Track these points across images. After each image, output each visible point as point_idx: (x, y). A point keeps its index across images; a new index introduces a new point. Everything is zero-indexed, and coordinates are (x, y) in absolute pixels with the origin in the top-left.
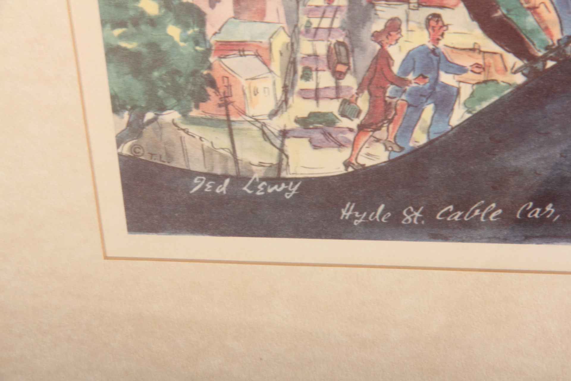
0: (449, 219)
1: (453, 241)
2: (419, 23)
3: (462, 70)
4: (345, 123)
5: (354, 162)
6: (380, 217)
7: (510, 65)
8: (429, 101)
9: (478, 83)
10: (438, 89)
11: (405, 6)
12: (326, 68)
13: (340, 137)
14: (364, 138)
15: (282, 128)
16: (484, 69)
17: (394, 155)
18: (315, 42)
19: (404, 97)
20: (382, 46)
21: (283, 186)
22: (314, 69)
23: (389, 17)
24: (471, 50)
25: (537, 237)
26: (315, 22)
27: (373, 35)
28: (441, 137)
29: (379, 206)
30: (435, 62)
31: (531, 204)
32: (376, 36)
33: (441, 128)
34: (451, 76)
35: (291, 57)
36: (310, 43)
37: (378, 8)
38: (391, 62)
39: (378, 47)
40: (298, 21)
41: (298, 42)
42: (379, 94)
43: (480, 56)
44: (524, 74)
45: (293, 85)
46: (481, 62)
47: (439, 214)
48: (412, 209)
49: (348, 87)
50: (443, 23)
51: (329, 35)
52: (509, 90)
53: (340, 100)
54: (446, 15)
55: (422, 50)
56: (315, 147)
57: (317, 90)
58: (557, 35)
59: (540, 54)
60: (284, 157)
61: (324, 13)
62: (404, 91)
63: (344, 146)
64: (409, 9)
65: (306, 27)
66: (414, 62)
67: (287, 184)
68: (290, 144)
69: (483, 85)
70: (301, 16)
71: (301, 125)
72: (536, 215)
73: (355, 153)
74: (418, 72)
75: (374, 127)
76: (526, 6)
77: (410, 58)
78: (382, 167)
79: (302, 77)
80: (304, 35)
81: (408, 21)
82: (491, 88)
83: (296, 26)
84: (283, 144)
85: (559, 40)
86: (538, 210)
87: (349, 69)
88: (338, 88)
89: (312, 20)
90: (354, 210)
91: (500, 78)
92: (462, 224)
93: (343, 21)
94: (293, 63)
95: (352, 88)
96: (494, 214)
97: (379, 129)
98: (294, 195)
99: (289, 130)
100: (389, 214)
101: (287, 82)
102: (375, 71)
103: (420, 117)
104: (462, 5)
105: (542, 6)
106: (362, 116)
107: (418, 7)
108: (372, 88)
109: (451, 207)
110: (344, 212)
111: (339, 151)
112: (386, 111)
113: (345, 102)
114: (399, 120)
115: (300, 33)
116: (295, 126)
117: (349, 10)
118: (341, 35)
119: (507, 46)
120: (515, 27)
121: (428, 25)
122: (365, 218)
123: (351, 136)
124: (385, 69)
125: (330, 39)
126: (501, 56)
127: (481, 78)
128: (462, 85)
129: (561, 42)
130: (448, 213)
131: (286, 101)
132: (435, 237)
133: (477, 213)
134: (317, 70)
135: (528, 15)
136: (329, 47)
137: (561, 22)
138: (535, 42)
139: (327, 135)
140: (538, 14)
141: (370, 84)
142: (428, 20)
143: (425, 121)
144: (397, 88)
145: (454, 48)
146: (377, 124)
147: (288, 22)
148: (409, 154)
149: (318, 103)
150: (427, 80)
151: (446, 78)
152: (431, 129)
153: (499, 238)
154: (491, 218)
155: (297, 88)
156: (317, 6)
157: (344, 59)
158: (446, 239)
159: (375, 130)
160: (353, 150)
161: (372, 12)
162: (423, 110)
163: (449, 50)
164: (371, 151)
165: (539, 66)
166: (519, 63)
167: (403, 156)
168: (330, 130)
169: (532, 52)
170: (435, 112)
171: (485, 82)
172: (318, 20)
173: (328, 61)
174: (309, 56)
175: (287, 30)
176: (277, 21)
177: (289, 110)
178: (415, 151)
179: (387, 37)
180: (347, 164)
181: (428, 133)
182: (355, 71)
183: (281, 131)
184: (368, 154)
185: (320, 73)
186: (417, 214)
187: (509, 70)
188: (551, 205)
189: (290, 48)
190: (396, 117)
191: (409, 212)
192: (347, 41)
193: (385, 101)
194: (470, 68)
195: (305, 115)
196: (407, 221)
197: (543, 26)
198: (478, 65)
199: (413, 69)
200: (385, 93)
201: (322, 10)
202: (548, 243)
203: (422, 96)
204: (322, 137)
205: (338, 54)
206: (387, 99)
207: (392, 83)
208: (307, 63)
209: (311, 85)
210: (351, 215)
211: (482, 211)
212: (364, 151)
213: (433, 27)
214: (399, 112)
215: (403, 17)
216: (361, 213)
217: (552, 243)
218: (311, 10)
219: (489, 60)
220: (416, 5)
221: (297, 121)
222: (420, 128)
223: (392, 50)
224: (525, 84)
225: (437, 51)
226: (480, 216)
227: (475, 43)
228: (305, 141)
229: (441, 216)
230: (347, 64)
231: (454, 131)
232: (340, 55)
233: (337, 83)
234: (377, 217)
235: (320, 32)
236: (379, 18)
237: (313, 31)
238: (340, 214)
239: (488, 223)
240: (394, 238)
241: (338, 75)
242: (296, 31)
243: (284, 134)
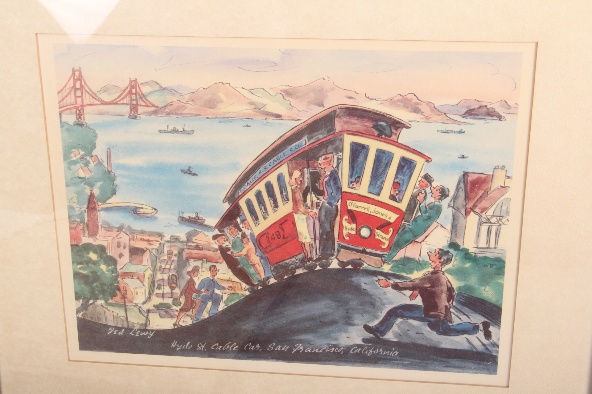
0: (216, 349)
1: (218, 358)
2: (207, 268)
3: (224, 288)
4: (174, 308)
5: (178, 324)
6: (188, 347)
7: (243, 287)
8: (210, 300)
9: (230, 294)
10: (214, 296)
11: (201, 261)
12: (167, 285)
13: (172, 314)
14: (182, 314)
15: (148, 309)
16: (233, 288)
17: (195, 322)
18: (163, 274)
19: (199, 298)
20: (191, 277)
21: (147, 333)
22: (162, 285)
23: (194, 265)
24: (228, 280)
25: (252, 357)
26: (163, 266)
27: (187, 272)
28: (214, 315)
29: (187, 342)
30: (213, 285)
31: (250, 344)
32: (189, 273)
33: (215, 311)
34: (219, 290)
35: (152, 280)
36: (161, 274)
37: (190, 261)
38: (195, 284)
39: (190, 277)
40: (156, 265)
41: (156, 274)
42: (189, 296)
43: (232, 283)
44: (249, 291)
45: (153, 291)
46: (232, 285)
47: (212, 347)
48: (201, 344)
49: (176, 293)
50: (217, 269)
51: (169, 272)
52: (243, 297)
53: (173, 298)
54: (218, 266)
55: (207, 279)
56: (161, 317)
57: (163, 294)
58: (263, 276)
59: (256, 284)
60: (148, 321)
61: (167, 262)
62: (200, 296)
63: (174, 317)
64: (203, 262)
65: (159, 268)
66: (204, 284)
67: (149, 332)
68: (151, 316)
69: (232, 295)
70: (157, 263)
71: (156, 308)
72: (252, 349)
73: (178, 321)
74: (205, 289)
75: (186, 310)
76: (251, 264)
77: (202, 282)
78: (189, 326)
79: (157, 288)
80: (158, 271)
81: (202, 267)
82: (235, 296)
83: (155, 267)
84: (148, 315)
85: (263, 278)
86: (253, 346)
87: (177, 286)
88: (172, 293)
89: (162, 265)
90: (177, 344)
91: (239, 292)
92: (222, 351)
93: (175, 266)
94: (153, 282)
95: (178, 294)
96: (235, 348)
97: (189, 311)
98: (152, 337)
99: (151, 310)
100: (192, 346)
101: (151, 290)
102: (188, 287)
103: (206, 307)
104: (224, 262)
105: (257, 264)
106: (182, 305)
107: (207, 262)
108: (186, 294)
109: (218, 344)
110: (173, 345)
111: (172, 319)
112: (192, 304)
113: (175, 299)
114: (197, 307)
115: (157, 270)
116: (153, 308)
117: (178, 262)
118: (174, 272)
119: (242, 280)
120: (246, 272)
121: (210, 270)
122: (181, 347)
123: (177, 313)
124: (192, 286)
125: (170, 273)
126: (240, 283)
127: (232, 292)
128: (223, 294)
129: (264, 279)
130: (216, 347)
131: (150, 298)
132: (210, 356)
133: (228, 347)
134: (163, 286)
135: (251, 268)
136: (169, 276)
137: (264, 271)
138: (254, 279)
139: (166, 312)
140: (256, 268)
141: (185, 292)
142: (210, 268)
143: (208, 309)
144: (197, 294)
145: (221, 279)
146: (188, 309)
147: (152, 265)
148: (201, 321)
149: (163, 299)
150: (209, 292)
151: (217, 291)
152: (210, 312)
153: (237, 357)
154: (234, 349)
155: (155, 293)
156: (164, 260)
157: (175, 281)
158: (215, 357)
159: (187, 311)
160: (177, 319)
161: (188, 263)
162: (207, 304)
163: (219, 280)
164: (185, 320)
165: (255, 288)
166: (247, 287)
167: (198, 322)
168: (168, 310)
169: (253, 283)
170: (212, 305)
171: (233, 294)
172: (165, 265)
173: (168, 282)
174: (160, 280)
175: (151, 268)
176: (147, 265)
177: (151, 302)
178: (204, 320)
179: (193, 274)
180: (175, 325)
181: (209, 313)
182: (179, 287)
183: (147, 310)
184: (184, 321)
185: (165, 287)
186: (203, 346)
187: (243, 289)
188: (258, 345)
189: (152, 276)
190: (196, 306)
191: (200, 346)
192: (176, 274)
193: (192, 300)
194: (227, 288)
195: (158, 304)
196: (199, 349)
197: (257, 272)
198: (230, 287)
199: (204, 287)
200: (192, 296)
201: (166, 262)
202: (257, 360)
203: (207, 298)
204: (165, 313)
205: (173, 279)
206: (192, 299)
207: (195, 292)
208: (159, 283)
209: (161, 292)
210: (175, 346)
211: (230, 346)
212: (182, 319)
213: (212, 271)
214: (197, 304)
215: (200, 266)
216: (180, 345)
217: (258, 360)
218: (161, 261)
219: (235, 285)
220: (206, 261)
221: (154, 306)
222: (206, 311)
223: (195, 279)
224: (249, 295)
225: (214, 280)
226: (229, 348)
227: (230, 278)
228: (157, 315)
229: (213, 348)
230: (176, 284)
231: (220, 313)
232: (173, 280)
233: (171, 291)
234: (187, 347)
235: (165, 270)
236: (190, 266)
237: (162, 270)
238: (171, 345)
239: (233, 351)
240: (193, 356)
241: (172, 288)
242: (155, 269)
243: (149, 311)
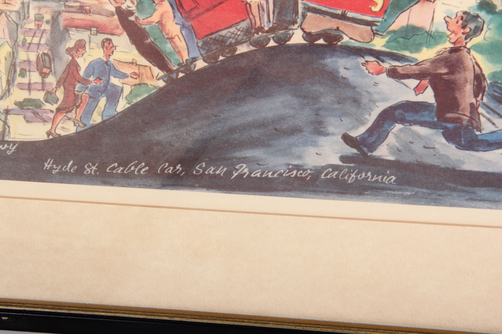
0: (114, 172)
1: (117, 186)
2: (97, 44)
3: (124, 76)
4: (48, 106)
5: (53, 132)
6: (70, 169)
7: (155, 75)
8: (103, 95)
9: (135, 85)
10: (109, 87)
11: (89, 32)
12: (35, 70)
13: (44, 115)
14: (60, 117)
15: (6, 108)
16: (139, 76)
17: (80, 129)
18: (28, 53)
19: (87, 91)
20: (73, 58)
21: (6, 146)
22: (28, 70)
23: (78, 39)
24: (130, 63)
25: (170, 185)
26: (29, 39)
27: (67, 50)
28: (110, 118)
29: (69, 162)
30: (107, 70)
31: (167, 164)
32: (69, 51)
33: (111, 113)
34: (118, 79)
35: (12, 61)
36: (25, 53)
37: (70, 32)
38: (79, 68)
39: (71, 58)
40: (17, 38)
41: (17, 52)
42: (71, 88)
43: (137, 68)
44: (164, 81)
45: (13, 80)
46: (137, 71)
47: (108, 169)
48: (91, 165)
49: (50, 83)
50: (113, 44)
51: (38, 49)
52: (155, 91)
53: (45, 91)
54: (115, 40)
55: (99, 61)
56: (28, 122)
57: (29, 84)
58: (186, 57)
59: (175, 68)
60: (7, 127)
61: (35, 34)
62: (87, 88)
63: (47, 122)
64: (91, 34)
65: (22, 42)
66: (94, 69)
67: (9, 145)
68: (11, 119)
69: (138, 86)
70: (19, 35)
71: (18, 106)
72: (170, 172)
73: (54, 127)
74: (95, 77)
75: (67, 110)
76: (166, 36)
77: (91, 66)
78: (72, 136)
79: (19, 75)
80: (21, 48)
81: (90, 42)
82: (143, 88)
83: (16, 41)
84: (6, 118)
85: (186, 60)
86: (172, 168)
87: (51, 71)
88: (43, 83)
89: (27, 38)
90: (53, 164)
91: (149, 82)
92: (123, 176)
93: (47, 40)
94: (14, 65)
95: (53, 84)
96: (143, 170)
97: (70, 111)
98: (13, 152)
99: (10, 110)
100: (76, 167)
101: (9, 78)
102: (68, 73)
103: (97, 105)
104: (125, 33)
105: (176, 37)
106: (59, 103)
107: (97, 33)
108: (66, 85)
109: (116, 164)
110: (46, 165)
111: (44, 125)
112: (75, 100)
113: (48, 93)
114: (83, 106)
115: (18, 46)
116: (14, 107)
117: (51, 33)
118: (46, 49)
119: (154, 62)
120: (159, 50)
121: (103, 46)
122: (60, 169)
123: (52, 115)
124: (75, 73)
125: (39, 51)
126: (150, 68)
127: (137, 82)
128: (124, 85)
129: (188, 61)
130: (114, 168)
131: (9, 90)
132: (105, 183)
133: (133, 168)
134: (29, 71)
135: (168, 43)
136: (38, 56)
137: (188, 49)
138: (172, 61)
139: (36, 114)
140: (174, 43)
141: (64, 82)
142: (103, 42)
143: (100, 108)
144: (82, 85)
145: (120, 61)
146: (69, 108)
147: (11, 38)
148: (89, 128)
149: (30, 92)
150: (102, 81)
151: (114, 81)
152: (104, 113)
153: (146, 185)
154: (142, 172)
155: (16, 82)
156: (30, 29)
157: (48, 65)
158: (112, 184)
159: (67, 112)
160: (53, 124)
161: (67, 35)
162: (99, 100)
163: (116, 62)
164: (65, 125)
165: (174, 76)
166: (162, 74)
167: (86, 130)
168: (38, 110)
169: (170, 67)
170: (107, 103)
171: (139, 84)
172: (31, 38)
173: (37, 66)
174: (25, 61)
175: (10, 43)
176: (3, 37)
177: (10, 97)
178: (94, 127)
179: (76, 52)
180: (49, 134)
181: (102, 116)
182: (55, 73)
183: (5, 110)
184: (63, 128)
185: (31, 73)
186: (94, 168)
187: (155, 78)
188: (179, 165)
189: (11, 55)
190: (82, 104)
191: (89, 167)
192: (50, 53)
193: (75, 94)
194: (130, 75)
195: (22, 100)
196: (88, 172)
197: (177, 50)
198: (135, 73)
199: (93, 74)
200: (75, 88)
201: (33, 32)
202: (177, 189)
203: (98, 91)
204: (32, 115)
205: (44, 61)
206: (76, 92)
207: (79, 82)
208: (23, 66)
209: (25, 80)
210: (50, 167)
211: (136, 167)
212: (60, 125)
213: (106, 47)
214: (83, 101)
215: (87, 39)
216: (57, 166)
217: (180, 189)
218: (26, 31)
219: (142, 70)
220: (95, 32)
221: (16, 104)
222: (97, 112)
223: (80, 61)
224: (165, 87)
225: (108, 63)
226: (135, 170)
227: (134, 59)
228: (21, 117)
229: (109, 170)
230: (50, 68)
231: (119, 115)
232: (45, 61)
233: (42, 80)
234: (68, 169)
235: (32, 46)
236: (71, 39)
237: (27, 45)
238: (44, 166)
239: (140, 176)
240: (78, 183)
241: (44, 75)
242: (16, 44)
243: (7, 112)
